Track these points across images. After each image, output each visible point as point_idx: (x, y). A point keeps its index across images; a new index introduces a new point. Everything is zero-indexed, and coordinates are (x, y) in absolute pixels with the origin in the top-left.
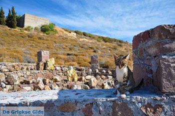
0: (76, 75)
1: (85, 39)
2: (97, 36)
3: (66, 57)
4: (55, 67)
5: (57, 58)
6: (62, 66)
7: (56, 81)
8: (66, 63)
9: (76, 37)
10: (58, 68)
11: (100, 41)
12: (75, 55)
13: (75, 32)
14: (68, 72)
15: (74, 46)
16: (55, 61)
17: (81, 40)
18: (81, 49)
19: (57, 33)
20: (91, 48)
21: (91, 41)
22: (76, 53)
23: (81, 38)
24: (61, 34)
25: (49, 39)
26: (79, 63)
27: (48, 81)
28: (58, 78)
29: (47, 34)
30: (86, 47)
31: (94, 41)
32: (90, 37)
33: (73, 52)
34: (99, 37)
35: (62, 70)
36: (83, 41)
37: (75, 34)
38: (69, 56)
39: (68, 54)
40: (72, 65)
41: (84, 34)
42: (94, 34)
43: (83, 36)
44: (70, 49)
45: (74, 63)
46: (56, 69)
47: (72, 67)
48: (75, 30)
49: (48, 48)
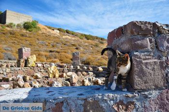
0: (58, 71)
1: (68, 37)
2: (79, 33)
3: (48, 54)
4: (36, 64)
5: (39, 55)
6: (44, 63)
7: (37, 77)
8: (48, 60)
9: (59, 35)
10: (40, 65)
11: (82, 39)
12: (57, 52)
13: (58, 29)
14: (49, 69)
15: (57, 43)
16: (37, 58)
17: (64, 37)
18: (63, 46)
19: (40, 30)
20: (74, 45)
21: (74, 39)
22: (58, 50)
23: (64, 35)
24: (45, 32)
25: (32, 36)
26: (60, 60)
27: (28, 77)
28: (39, 75)
29: (30, 31)
30: (68, 44)
31: (76, 38)
32: (73, 34)
33: (56, 49)
34: (82, 35)
35: (44, 67)
36: (66, 38)
37: (58, 31)
38: (51, 53)
39: (51, 51)
40: (54, 62)
41: (67, 32)
42: (77, 32)
43: (66, 33)
44: (53, 46)
45: (56, 60)
46: (37, 66)
47: (53, 64)
48: (58, 28)
49: (30, 45)
